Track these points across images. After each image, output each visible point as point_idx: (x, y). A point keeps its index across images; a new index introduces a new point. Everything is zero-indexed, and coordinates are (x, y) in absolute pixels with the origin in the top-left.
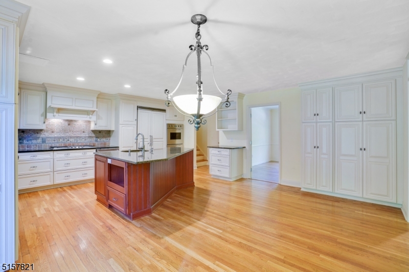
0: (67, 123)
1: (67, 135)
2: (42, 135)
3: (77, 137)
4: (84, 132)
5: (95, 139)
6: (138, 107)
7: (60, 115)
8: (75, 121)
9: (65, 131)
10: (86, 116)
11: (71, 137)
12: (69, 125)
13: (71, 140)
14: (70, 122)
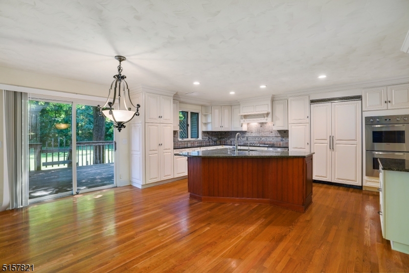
0: (260, 125)
1: (260, 135)
2: (247, 135)
3: (267, 136)
4: (271, 132)
5: (280, 138)
6: (312, 102)
7: (247, 120)
8: (266, 123)
9: (259, 132)
10: (263, 119)
11: (263, 137)
12: (261, 126)
13: (263, 139)
14: (262, 124)
